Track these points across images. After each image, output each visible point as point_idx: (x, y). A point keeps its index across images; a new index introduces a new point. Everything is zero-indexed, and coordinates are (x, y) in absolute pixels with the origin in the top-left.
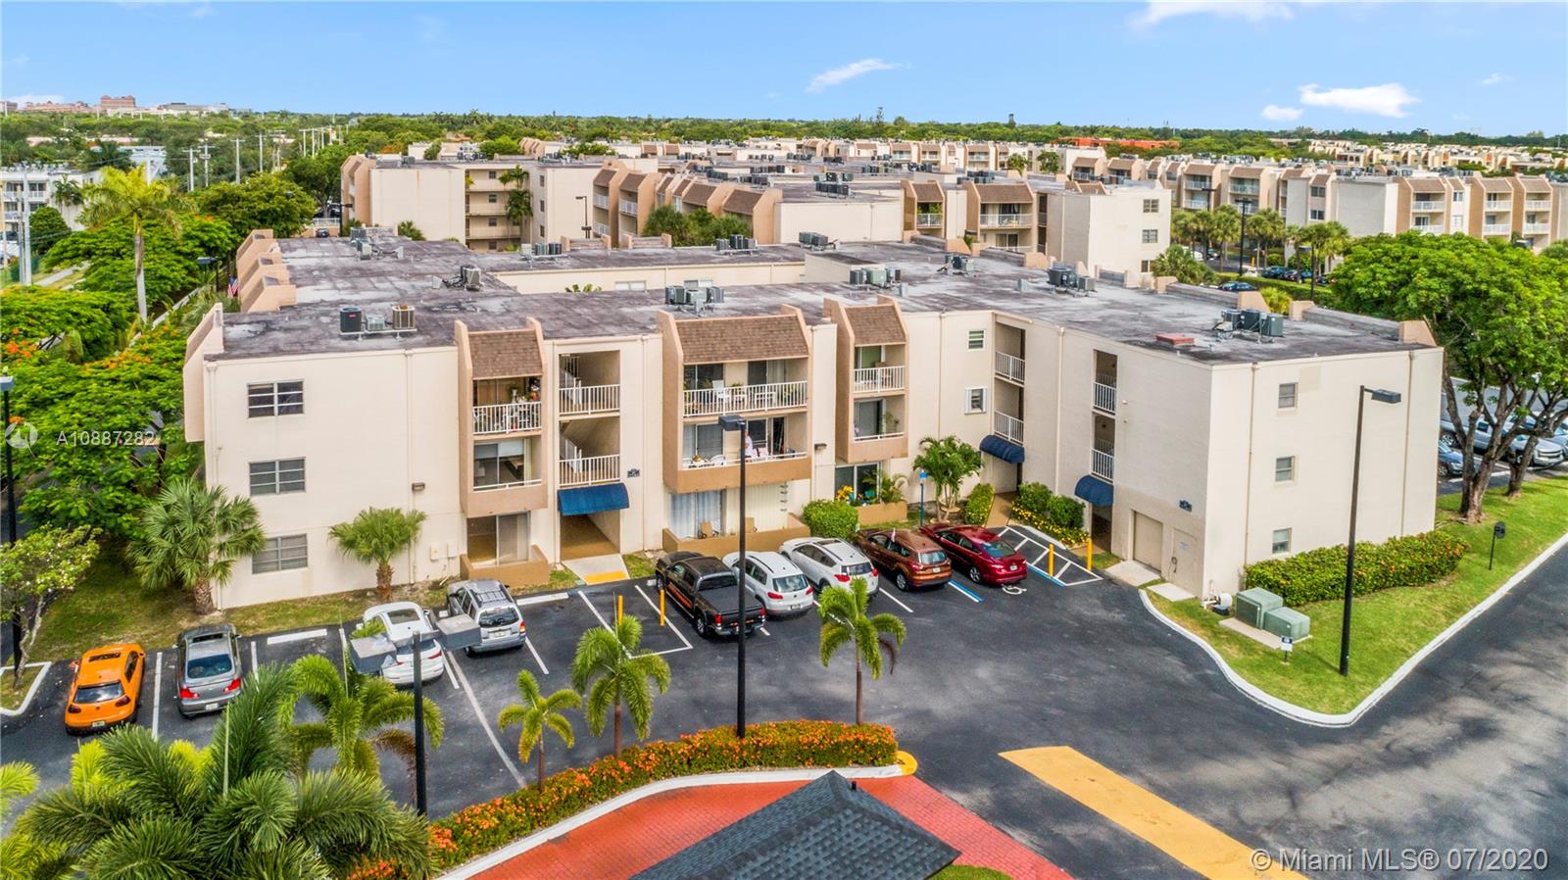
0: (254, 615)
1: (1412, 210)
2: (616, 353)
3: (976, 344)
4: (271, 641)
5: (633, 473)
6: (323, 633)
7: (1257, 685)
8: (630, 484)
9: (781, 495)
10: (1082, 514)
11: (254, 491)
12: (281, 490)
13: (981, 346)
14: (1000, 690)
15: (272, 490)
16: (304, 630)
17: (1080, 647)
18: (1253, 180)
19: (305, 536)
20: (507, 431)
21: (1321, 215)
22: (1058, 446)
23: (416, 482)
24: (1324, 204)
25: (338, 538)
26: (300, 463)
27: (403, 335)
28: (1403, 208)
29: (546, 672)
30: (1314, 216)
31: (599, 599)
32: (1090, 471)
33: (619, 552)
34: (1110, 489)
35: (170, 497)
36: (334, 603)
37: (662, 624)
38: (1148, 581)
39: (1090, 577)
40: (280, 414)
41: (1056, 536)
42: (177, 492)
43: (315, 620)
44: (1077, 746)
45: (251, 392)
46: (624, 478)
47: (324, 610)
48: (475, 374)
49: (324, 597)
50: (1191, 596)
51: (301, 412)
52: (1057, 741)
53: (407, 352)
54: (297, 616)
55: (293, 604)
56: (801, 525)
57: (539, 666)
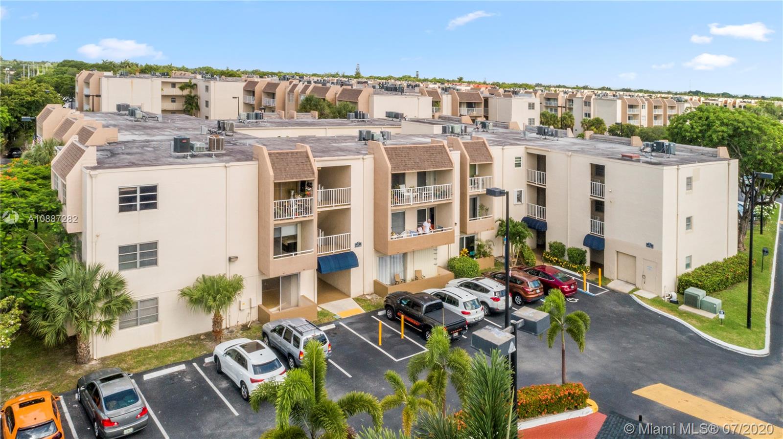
0: (123, 360)
1: (628, 113)
2: (348, 167)
3: (518, 165)
4: (146, 377)
5: (358, 245)
6: (182, 367)
7: (718, 338)
8: (357, 251)
9: (434, 256)
10: (585, 256)
11: (122, 267)
12: (141, 266)
13: (520, 166)
14: (605, 355)
15: (134, 266)
16: (167, 366)
17: (625, 328)
18: (554, 99)
19: (156, 299)
20: (294, 217)
21: (589, 115)
22: (569, 220)
23: (231, 255)
24: (590, 110)
25: (188, 298)
26: (154, 245)
27: (217, 156)
28: (624, 112)
29: (350, 376)
30: (586, 116)
31: (355, 326)
32: (589, 232)
33: (349, 296)
34: (603, 240)
35: (60, 275)
36: (180, 346)
37: (402, 338)
38: (631, 290)
39: (604, 290)
40: (141, 209)
41: (575, 270)
42: (66, 270)
43: (171, 359)
44: (665, 382)
45: (121, 193)
46: (353, 249)
47: (175, 352)
48: (275, 179)
49: (171, 342)
50: (656, 296)
51: (156, 208)
52: (655, 382)
53: (227, 165)
54: (157, 358)
55: (151, 349)
56: (448, 272)
57: (344, 374)
